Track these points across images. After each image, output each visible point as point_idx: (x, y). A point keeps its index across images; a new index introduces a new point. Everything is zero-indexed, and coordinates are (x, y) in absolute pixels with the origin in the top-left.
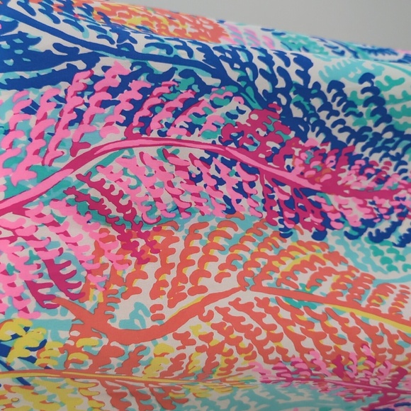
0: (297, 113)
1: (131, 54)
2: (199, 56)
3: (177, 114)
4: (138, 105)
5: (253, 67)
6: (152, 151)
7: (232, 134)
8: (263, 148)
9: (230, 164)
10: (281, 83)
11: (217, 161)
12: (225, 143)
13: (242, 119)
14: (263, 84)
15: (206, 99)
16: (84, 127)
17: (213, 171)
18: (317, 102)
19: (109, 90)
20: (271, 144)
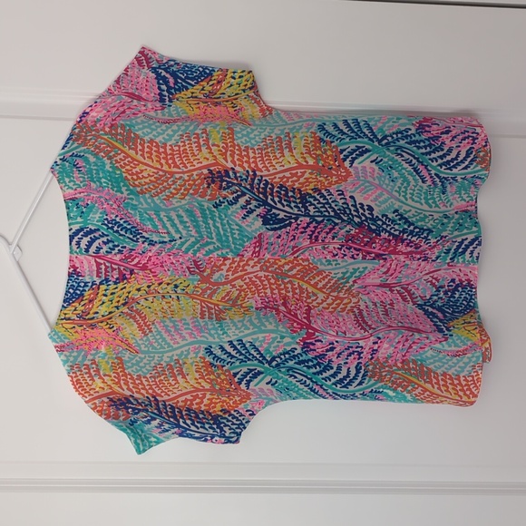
0: (374, 227)
1: (309, 216)
2: (332, 214)
3: (328, 233)
4: (313, 232)
5: (352, 215)
6: (320, 247)
7: (349, 238)
8: (363, 241)
9: (349, 249)
10: (364, 218)
11: (344, 248)
12: (347, 242)
13: (352, 232)
14: (357, 220)
15: (337, 227)
16: (296, 241)
17: (342, 252)
18: (380, 223)
19: (303, 228)
20: (366, 240)
